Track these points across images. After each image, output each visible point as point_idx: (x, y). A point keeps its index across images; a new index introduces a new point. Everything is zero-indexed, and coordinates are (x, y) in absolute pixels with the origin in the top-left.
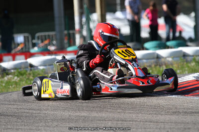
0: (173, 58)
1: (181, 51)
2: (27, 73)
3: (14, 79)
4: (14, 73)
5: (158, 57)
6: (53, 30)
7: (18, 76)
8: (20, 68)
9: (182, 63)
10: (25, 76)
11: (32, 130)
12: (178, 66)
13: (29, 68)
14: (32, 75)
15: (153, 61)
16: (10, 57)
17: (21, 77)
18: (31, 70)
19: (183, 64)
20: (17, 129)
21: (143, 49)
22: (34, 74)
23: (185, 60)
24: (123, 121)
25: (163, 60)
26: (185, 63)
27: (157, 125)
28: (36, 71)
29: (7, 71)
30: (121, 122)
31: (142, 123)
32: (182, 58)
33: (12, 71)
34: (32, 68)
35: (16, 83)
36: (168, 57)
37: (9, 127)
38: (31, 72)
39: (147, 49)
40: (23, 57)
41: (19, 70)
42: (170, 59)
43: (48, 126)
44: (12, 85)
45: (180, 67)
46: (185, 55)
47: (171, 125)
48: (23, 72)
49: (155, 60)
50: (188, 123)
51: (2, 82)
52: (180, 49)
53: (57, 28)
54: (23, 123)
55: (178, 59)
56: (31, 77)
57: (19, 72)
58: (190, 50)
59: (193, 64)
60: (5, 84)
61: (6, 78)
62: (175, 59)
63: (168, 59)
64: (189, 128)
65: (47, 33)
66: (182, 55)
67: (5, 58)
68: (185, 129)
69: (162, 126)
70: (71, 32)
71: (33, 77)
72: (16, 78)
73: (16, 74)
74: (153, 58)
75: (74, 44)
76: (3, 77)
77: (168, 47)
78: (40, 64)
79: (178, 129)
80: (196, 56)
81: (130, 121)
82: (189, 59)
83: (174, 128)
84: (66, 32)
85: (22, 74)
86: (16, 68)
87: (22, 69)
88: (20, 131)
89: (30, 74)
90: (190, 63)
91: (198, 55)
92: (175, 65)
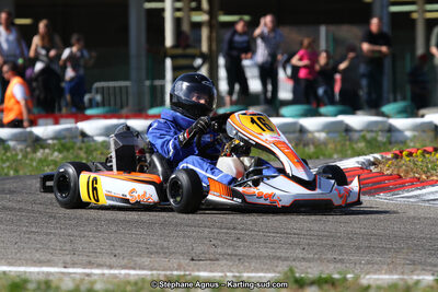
0: (328, 133)
1: (341, 122)
2: (76, 147)
3: (52, 155)
4: (54, 145)
5: (302, 130)
6: (126, 78)
7: (60, 151)
8: (64, 138)
9: (342, 142)
10: (71, 151)
11: (73, 236)
12: (336, 146)
13: (80, 138)
14: (84, 150)
15: (293, 136)
16: (50, 120)
17: (65, 153)
18: (83, 142)
19: (344, 145)
20: (47, 234)
21: (278, 115)
22: (87, 148)
23: (348, 137)
25: (310, 136)
26: (348, 143)
28: (92, 143)
29: (41, 143)
30: (226, 231)
32: (344, 134)
33: (50, 142)
34: (86, 139)
35: (55, 163)
36: (318, 131)
37: (33, 229)
38: (83, 145)
39: (283, 116)
40: (73, 120)
41: (63, 141)
42: (322, 136)
43: (100, 232)
44: (48, 166)
45: (339, 148)
46: (348, 129)
48: (68, 145)
49: (297, 135)
51: (32, 160)
52: (341, 118)
53: (133, 74)
54: (58, 225)
55: (336, 135)
56: (82, 154)
57: (63, 145)
58: (357, 121)
59: (362, 145)
60: (38, 163)
61: (39, 154)
62: (331, 135)
63: (317, 135)
64: (342, 246)
65: (111, 84)
66: (343, 128)
67: (41, 121)
68: (334, 246)
69: (296, 240)
70: (157, 83)
71: (86, 153)
72: (56, 154)
73: (56, 148)
74: (294, 132)
75: (162, 103)
76: (35, 151)
77: (320, 115)
78: (98, 132)
80: (369, 131)
81: (242, 229)
82: (356, 136)
84: (148, 83)
85: (68, 150)
86: (58, 137)
87: (67, 140)
89: (81, 149)
90: (356, 143)
91: (372, 131)
92: (331, 146)
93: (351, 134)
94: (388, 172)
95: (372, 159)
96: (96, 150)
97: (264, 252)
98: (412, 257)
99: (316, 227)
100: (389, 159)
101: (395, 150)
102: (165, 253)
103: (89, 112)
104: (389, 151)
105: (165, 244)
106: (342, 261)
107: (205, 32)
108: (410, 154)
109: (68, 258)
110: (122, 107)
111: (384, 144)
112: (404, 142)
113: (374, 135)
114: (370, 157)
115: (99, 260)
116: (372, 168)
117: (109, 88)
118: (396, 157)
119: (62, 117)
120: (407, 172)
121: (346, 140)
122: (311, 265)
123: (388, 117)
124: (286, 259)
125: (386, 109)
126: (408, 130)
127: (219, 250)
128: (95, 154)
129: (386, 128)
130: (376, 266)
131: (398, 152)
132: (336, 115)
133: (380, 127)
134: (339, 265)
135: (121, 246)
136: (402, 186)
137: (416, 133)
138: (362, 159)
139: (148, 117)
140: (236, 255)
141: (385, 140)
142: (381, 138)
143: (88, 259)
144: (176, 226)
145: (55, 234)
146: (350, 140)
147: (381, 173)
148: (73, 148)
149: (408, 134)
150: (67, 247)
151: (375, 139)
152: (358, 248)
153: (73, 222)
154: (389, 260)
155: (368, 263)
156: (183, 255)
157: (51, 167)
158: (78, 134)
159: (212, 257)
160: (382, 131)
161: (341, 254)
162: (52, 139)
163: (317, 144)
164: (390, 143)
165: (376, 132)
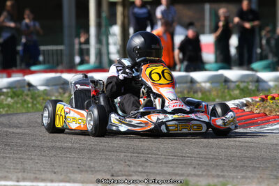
0: (211, 83)
1: (221, 75)
2: (24, 94)
3: (6, 100)
4: (8, 93)
5: (192, 81)
7: (12, 97)
8: (15, 88)
9: (222, 90)
10: (21, 97)
11: (23, 159)
12: (218, 93)
13: (27, 87)
14: (30, 96)
15: (185, 85)
16: (5, 75)
17: (16, 99)
18: (29, 90)
19: (224, 92)
20: (3, 158)
22: (32, 95)
23: (226, 87)
24: (139, 153)
25: (198, 85)
26: (226, 91)
27: (183, 160)
28: (37, 92)
30: (137, 155)
31: (163, 156)
32: (223, 84)
33: (5, 90)
34: (31, 88)
35: (9, 106)
36: (205, 82)
38: (29, 93)
40: (21, 75)
41: (14, 90)
42: (207, 85)
43: (43, 156)
44: (3, 108)
45: (220, 94)
46: (226, 81)
47: (200, 161)
48: (19, 92)
49: (189, 85)
50: (221, 159)
52: (221, 72)
53: (66, 40)
54: (12, 151)
55: (217, 85)
56: (29, 99)
57: (14, 93)
58: (233, 74)
59: (237, 92)
62: (214, 85)
63: (203, 85)
64: (223, 165)
66: (223, 79)
68: (217, 165)
69: (189, 162)
71: (31, 98)
72: (9, 99)
73: (9, 95)
74: (186, 83)
77: (206, 70)
79: (208, 165)
80: (242, 82)
81: (148, 154)
82: (232, 85)
83: (203, 164)
85: (18, 96)
86: (10, 87)
87: (17, 89)
88: (7, 159)
89: (27, 95)
90: (233, 90)
91: (244, 82)
92: (214, 93)
93: (229, 84)
94: (257, 111)
95: (245, 102)
96: (39, 96)
97: (165, 170)
98: (275, 173)
99: (203, 151)
100: (257, 102)
101: (262, 95)
102: (92, 171)
103: (33, 68)
104: (257, 96)
105: (92, 164)
106: (223, 176)
107: (119, 10)
108: (273, 98)
109: (20, 175)
110: (58, 65)
111: (254, 91)
112: (268, 90)
113: (245, 84)
114: (244, 100)
115: (43, 176)
116: (245, 108)
117: (48, 51)
118: (263, 100)
119: (14, 72)
120: (271, 112)
121: (225, 89)
122: (201, 179)
123: (256, 71)
124: (182, 175)
125: (255, 65)
126: (271, 81)
127: (132, 169)
128: (38, 99)
129: (255, 79)
130: (249, 180)
131: (264, 97)
132: (217, 70)
133: (251, 79)
134: (221, 179)
135: (60, 166)
136: (267, 122)
137: (277, 83)
138: (237, 102)
139: (77, 72)
140: (145, 172)
141: (254, 88)
142: (252, 87)
143: (35, 175)
144: (100, 151)
145: (9, 158)
146: (228, 88)
147: (252, 112)
148: (21, 94)
149: (271, 84)
150: (19, 166)
151: (247, 88)
152: (235, 167)
153: (24, 149)
154: (258, 176)
155: (243, 177)
156: (105, 172)
157: (6, 109)
158: (26, 84)
159: (127, 173)
160: (252, 82)
161: (223, 171)
162: (6, 88)
163: (203, 91)
164: (258, 90)
165: (247, 82)
